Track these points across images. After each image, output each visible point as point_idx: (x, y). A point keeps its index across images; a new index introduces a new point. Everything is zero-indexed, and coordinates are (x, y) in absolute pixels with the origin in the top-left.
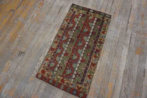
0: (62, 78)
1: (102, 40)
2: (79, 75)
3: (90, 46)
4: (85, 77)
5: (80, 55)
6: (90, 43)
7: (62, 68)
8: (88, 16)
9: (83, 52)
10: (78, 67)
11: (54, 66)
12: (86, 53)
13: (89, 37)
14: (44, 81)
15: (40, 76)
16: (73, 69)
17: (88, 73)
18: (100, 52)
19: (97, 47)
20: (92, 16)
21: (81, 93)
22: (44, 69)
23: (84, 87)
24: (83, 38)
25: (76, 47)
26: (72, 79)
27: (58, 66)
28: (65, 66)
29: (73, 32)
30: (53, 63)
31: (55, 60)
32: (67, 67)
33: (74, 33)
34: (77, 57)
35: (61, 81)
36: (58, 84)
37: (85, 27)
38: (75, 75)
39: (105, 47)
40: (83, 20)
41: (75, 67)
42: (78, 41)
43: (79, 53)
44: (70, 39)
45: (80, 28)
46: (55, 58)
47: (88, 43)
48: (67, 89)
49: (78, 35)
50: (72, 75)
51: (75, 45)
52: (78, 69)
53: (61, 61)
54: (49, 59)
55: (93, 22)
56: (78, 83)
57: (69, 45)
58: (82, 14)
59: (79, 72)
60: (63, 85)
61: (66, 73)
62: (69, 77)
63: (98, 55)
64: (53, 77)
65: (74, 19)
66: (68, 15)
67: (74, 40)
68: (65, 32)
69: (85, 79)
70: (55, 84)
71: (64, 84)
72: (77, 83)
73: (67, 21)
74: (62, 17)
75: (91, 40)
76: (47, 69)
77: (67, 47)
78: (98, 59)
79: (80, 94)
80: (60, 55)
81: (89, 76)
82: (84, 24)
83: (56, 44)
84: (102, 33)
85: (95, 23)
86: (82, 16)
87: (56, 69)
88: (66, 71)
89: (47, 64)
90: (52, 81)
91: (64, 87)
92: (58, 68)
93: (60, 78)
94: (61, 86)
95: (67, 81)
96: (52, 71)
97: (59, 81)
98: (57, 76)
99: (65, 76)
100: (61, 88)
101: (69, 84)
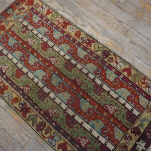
0: (7, 28)
1: (46, 133)
3: (42, 100)
5: (32, 71)
6: (50, 103)
7: (24, 32)
8: (128, 129)
9: (36, 80)
11: (32, 21)
12: (30, 85)
13: (64, 106)
14: (15, 2)
18: (21, 114)
19: (33, 113)
20: (123, 141)
22: (34, 4)
24: (68, 92)
25: (51, 68)
28: (25, 38)
29: (92, 76)
30: (39, 21)
31: (43, 24)
32: (20, 42)
33: (88, 77)
36: (1, 20)
37: (96, 107)
38: (2, 50)
39: (25, 132)
40: (116, 111)
41: (14, 54)
42: (63, 79)
43: (39, 71)
44: (76, 65)
45: (96, 95)
46: (46, 26)
47: (51, 99)
49: (79, 84)
50: (3, 45)
51: (56, 69)
53: (37, 35)
54: (49, 16)
55: (102, 133)
57: (62, 58)
58: (139, 116)
59: (3, 58)
62: (4, 40)
63: (15, 107)
64: (14, 16)
65: (126, 87)
66: (145, 78)
67: (70, 70)
68: (97, 57)
70: (2, 17)
73: (124, 70)
74: (140, 61)
75: (56, 107)
76: (32, 9)
77: (59, 51)
78: (8, 103)
80: (49, 35)
82: (103, 109)
83: (73, 34)
84: (62, 142)
85: (100, 139)
86: (130, 113)
87: (25, 23)
88: (15, 38)
89: (40, 11)
90: (10, 13)
92: (26, 26)
93: (9, 26)
96: (25, 16)
97: (5, 23)
98: (14, 21)
99: (7, 35)
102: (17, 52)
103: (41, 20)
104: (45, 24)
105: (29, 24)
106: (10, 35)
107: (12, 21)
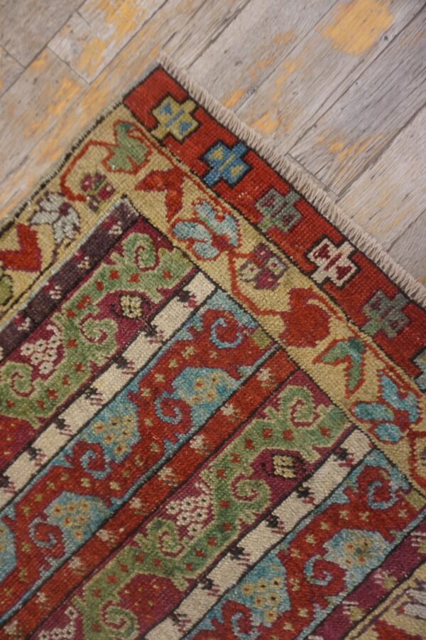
0: (304, 356)
2: (112, 307)
4: (70, 265)
5: (10, 512)
7: (263, 467)
10: (87, 390)
11: (337, 524)
16: (146, 393)
17: (17, 292)
21: (169, 135)
23: (113, 178)
26: (199, 299)
27: (292, 511)
28: (220, 474)
30: (339, 573)
31: (306, 596)
32: (198, 443)
34: (55, 503)
35: (327, 332)
36: (367, 309)
38: (152, 332)
41: (119, 405)
46: (291, 616)
48: (287, 220)
50: (186, 335)
52: (98, 371)
53: (236, 551)
56: (160, 241)
59: (104, 336)
60: (319, 276)
61: (234, 384)
62: (222, 338)
64: (393, 399)
69: (74, 250)
70: (395, 316)
71: (301, 282)
72: (170, 247)
79: (184, 126)
81: (27, 257)
88: (228, 411)
89: (420, 586)
90: (422, 373)
91: (313, 259)
92: (305, 485)
93: (322, 365)
94: (346, 278)
95: (262, 298)
96: (382, 480)
97: (343, 340)
98: (353, 399)
99: (256, 361)
100: (353, 262)
101: (252, 270)
102: (133, 426)
103: (342, 590)
104: (311, 613)
105: (316, 502)
106: (254, 374)
107: (357, 387)
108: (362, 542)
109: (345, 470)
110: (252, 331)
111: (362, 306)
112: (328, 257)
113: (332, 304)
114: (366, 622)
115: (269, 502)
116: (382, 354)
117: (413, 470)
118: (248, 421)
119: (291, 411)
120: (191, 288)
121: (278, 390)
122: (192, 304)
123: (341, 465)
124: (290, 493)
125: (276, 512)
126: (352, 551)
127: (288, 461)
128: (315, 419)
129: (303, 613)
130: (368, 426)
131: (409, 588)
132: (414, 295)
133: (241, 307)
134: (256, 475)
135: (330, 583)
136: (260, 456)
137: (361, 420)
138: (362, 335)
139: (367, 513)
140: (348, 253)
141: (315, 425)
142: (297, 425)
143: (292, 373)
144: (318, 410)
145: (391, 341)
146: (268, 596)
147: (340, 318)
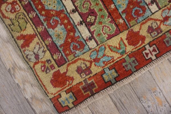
0: (124, 35)
7: (92, 13)
11: (69, 31)
14: (93, 94)
15: (66, 98)
22: (52, 72)
26: (150, 7)
27: (76, 18)
30: (53, 28)
31: (48, 15)
36: (133, 59)
46: (43, 8)
48: (168, 42)
54: (30, 30)
60: (147, 47)
61: (120, 10)
62: (136, 11)
64: (104, 59)
70: (129, 67)
71: (147, 41)
76: (60, 63)
87: (84, 32)
88: (113, 6)
89: (44, 52)
90: (109, 70)
91: (153, 46)
92: (84, 24)
93: (120, 40)
94: (145, 55)
95: (145, 27)
96: (79, 49)
97: (126, 49)
98: (107, 47)
99: (126, 19)
100: (149, 59)
101: (155, 26)
103: (48, 27)
104: (43, 15)
105: (78, 26)
106: (122, 18)
107: (110, 49)
108: (62, 37)
109: (85, 38)
110: (136, 21)
111: (135, 58)
112: (153, 51)
113: (138, 48)
114: (36, 32)
115: (80, 11)
116: (118, 60)
117: (80, 59)
118: (108, 11)
119: (108, 26)
120: (154, 5)
121: (115, 24)
122: (149, 4)
123: (87, 37)
124: (82, 19)
125: (77, 13)
126: (59, 33)
127: (92, 21)
128: (104, 33)
129: (43, 13)
130: (97, 49)
131: (44, 48)
132: (134, 74)
133: (144, 19)
134: (90, 9)
135: (51, 24)
136: (96, 12)
137: (99, 47)
138: (126, 55)
139: (70, 41)
140: (152, 58)
141: (102, 32)
142: (103, 27)
143: (119, 30)
144: (106, 35)
145: (122, 64)
146: (51, 3)
147: (133, 50)
